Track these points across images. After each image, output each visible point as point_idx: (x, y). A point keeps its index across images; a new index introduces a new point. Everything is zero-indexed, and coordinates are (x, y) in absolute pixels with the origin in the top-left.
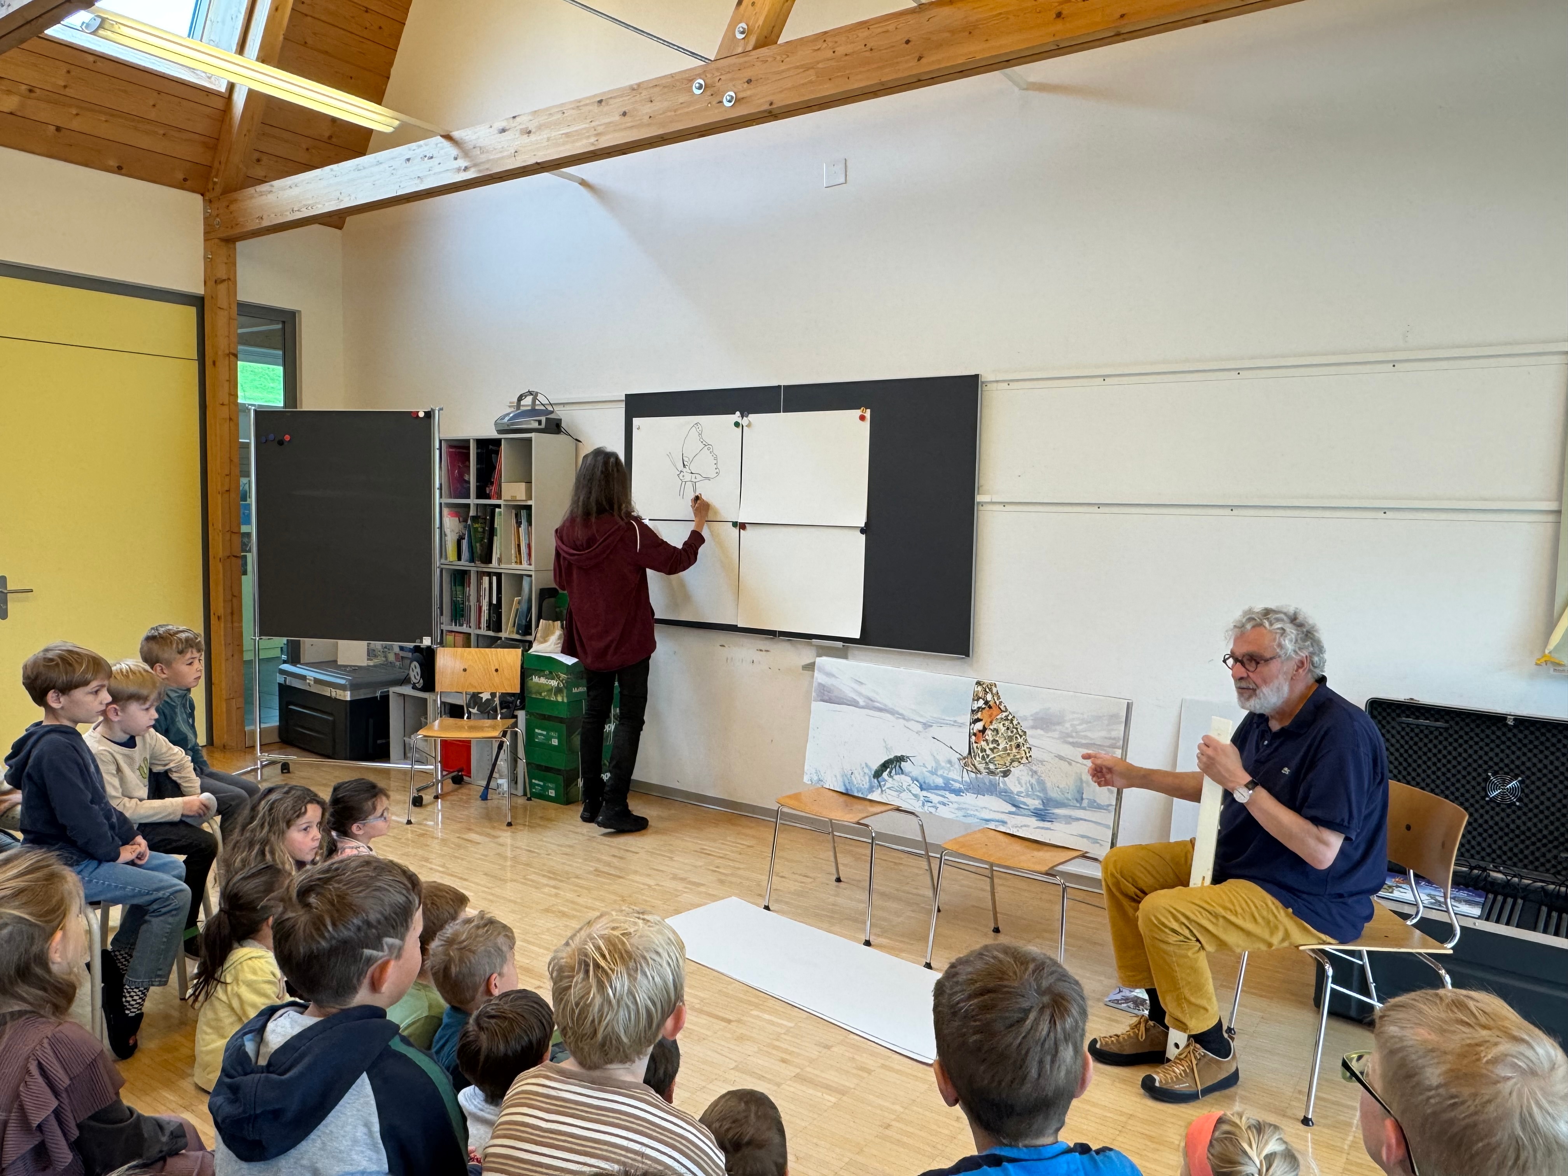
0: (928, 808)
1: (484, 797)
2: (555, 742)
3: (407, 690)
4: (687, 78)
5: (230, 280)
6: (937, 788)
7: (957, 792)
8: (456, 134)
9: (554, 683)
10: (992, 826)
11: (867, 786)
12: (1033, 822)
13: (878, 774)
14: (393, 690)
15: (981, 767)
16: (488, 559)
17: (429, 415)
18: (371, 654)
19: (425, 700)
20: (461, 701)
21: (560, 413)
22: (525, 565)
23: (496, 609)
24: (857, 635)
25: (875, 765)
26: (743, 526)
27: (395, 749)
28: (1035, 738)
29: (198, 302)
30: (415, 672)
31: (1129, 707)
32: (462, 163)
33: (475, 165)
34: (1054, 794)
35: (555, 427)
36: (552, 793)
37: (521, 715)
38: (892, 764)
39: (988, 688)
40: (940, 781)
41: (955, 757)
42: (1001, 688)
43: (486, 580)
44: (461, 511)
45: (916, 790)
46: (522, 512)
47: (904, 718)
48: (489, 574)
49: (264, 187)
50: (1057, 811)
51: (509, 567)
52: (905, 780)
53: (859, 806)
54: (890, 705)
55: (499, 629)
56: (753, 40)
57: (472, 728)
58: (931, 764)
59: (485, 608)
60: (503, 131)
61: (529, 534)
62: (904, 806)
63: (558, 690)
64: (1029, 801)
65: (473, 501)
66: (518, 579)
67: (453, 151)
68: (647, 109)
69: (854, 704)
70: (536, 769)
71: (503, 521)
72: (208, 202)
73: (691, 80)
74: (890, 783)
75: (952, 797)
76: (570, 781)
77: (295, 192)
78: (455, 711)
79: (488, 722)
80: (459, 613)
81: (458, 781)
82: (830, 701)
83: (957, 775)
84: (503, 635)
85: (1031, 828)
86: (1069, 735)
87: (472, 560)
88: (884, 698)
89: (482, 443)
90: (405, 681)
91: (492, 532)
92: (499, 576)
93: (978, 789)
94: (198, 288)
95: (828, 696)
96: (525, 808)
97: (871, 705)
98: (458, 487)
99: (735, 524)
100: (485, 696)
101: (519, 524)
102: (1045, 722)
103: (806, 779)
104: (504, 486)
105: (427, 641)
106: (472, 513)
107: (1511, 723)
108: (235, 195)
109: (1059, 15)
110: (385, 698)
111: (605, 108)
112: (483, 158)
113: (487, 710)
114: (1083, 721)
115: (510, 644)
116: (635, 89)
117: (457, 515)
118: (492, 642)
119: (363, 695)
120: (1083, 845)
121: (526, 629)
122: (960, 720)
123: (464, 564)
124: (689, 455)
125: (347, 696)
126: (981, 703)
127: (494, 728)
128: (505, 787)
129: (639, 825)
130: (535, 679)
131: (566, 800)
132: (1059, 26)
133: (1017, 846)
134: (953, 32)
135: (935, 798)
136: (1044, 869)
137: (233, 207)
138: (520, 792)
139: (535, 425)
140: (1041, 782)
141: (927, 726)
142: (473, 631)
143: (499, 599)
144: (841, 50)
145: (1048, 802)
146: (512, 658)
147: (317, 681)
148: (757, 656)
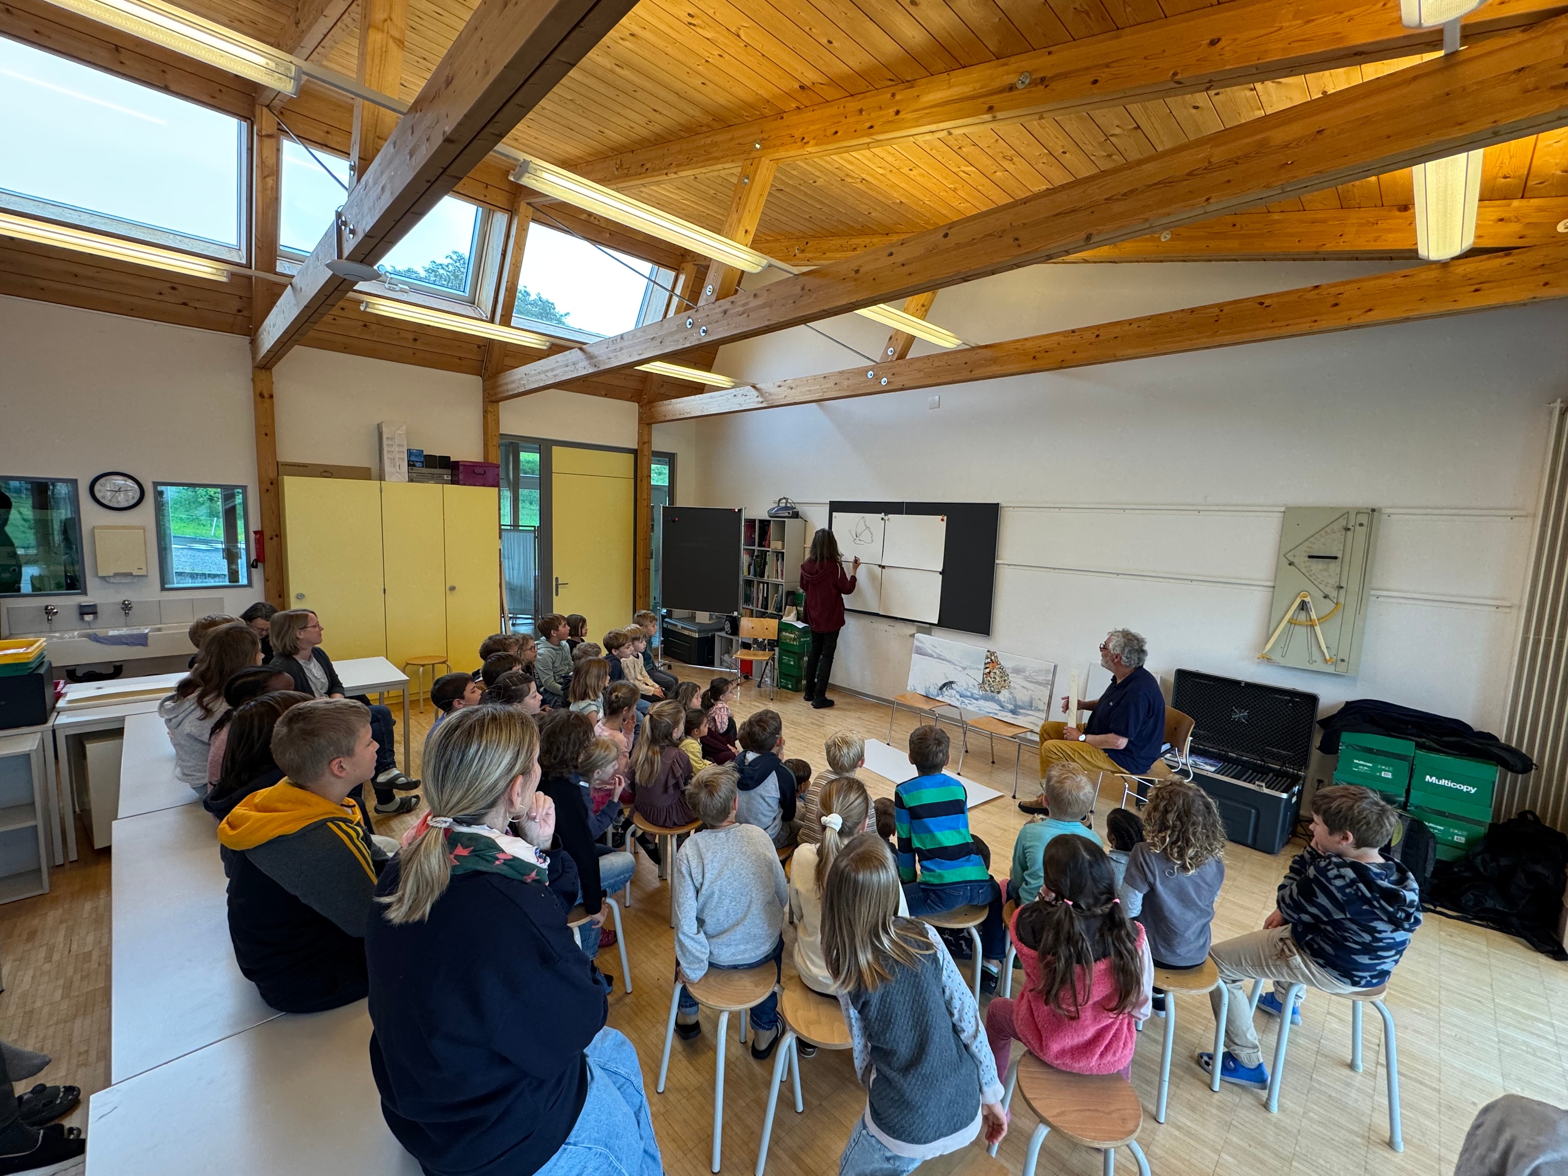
0: (963, 706)
1: (759, 686)
2: (792, 663)
3: (723, 634)
4: (865, 370)
5: (649, 442)
6: (967, 697)
7: (976, 699)
8: (758, 386)
9: (793, 636)
10: (991, 715)
11: (936, 693)
12: (1010, 715)
13: (941, 689)
14: (717, 633)
15: (988, 689)
16: (762, 576)
17: (740, 510)
18: (711, 618)
19: (732, 640)
20: (751, 642)
21: (799, 508)
22: (780, 580)
23: (766, 599)
24: (936, 622)
25: (940, 685)
26: (883, 567)
27: (717, 661)
28: (1012, 677)
29: (634, 452)
30: (727, 626)
31: (1055, 667)
32: (760, 399)
33: (766, 401)
34: (1020, 703)
35: (796, 515)
36: (790, 686)
37: (777, 649)
38: (948, 684)
39: (992, 654)
40: (969, 694)
41: (976, 684)
42: (998, 654)
43: (761, 585)
44: (751, 553)
45: (958, 697)
46: (780, 555)
47: (954, 664)
48: (763, 583)
49: (668, 402)
50: (1021, 711)
51: (773, 580)
52: (954, 692)
53: (932, 702)
54: (948, 658)
55: (766, 608)
56: (896, 356)
57: (755, 655)
58: (965, 686)
59: (761, 598)
60: (780, 386)
61: (783, 565)
62: (952, 704)
63: (795, 639)
64: (1008, 705)
65: (756, 548)
66: (777, 586)
67: (756, 393)
68: (846, 383)
69: (931, 656)
70: (783, 675)
71: (770, 558)
72: (641, 406)
73: (868, 372)
74: (946, 693)
75: (974, 701)
76: (798, 681)
77: (681, 405)
78: (746, 646)
79: (761, 652)
80: (748, 599)
81: (746, 678)
82: (921, 654)
83: (976, 691)
84: (769, 611)
85: (1009, 718)
86: (1027, 677)
87: (755, 576)
88: (945, 654)
89: (762, 522)
90: (722, 629)
91: (765, 563)
92: (768, 584)
93: (985, 698)
94: (635, 446)
95: (920, 652)
96: (777, 692)
97: (939, 658)
98: (750, 541)
99: (880, 566)
100: (760, 640)
101: (778, 560)
102: (1017, 671)
103: (908, 688)
104: (772, 542)
105: (736, 614)
106: (756, 554)
107: (1243, 685)
108: (654, 404)
109: (1034, 358)
110: (713, 637)
111: (826, 380)
112: (771, 397)
113: (761, 646)
114: (1034, 672)
115: (772, 616)
116: (841, 373)
117: (748, 554)
118: (763, 615)
119: (703, 635)
120: (1031, 727)
121: (780, 609)
122: (979, 667)
123: (751, 577)
124: (859, 532)
125: (696, 635)
126: (989, 660)
127: (764, 655)
128: (769, 682)
129: (829, 704)
130: (784, 633)
131: (796, 689)
132: (1034, 362)
133: (1001, 725)
134: (986, 360)
135: (967, 702)
136: (1011, 735)
137: (653, 410)
138: (775, 685)
139: (787, 515)
140: (1015, 698)
141: (964, 668)
142: (755, 609)
143: (767, 595)
144: (936, 364)
145: (1017, 706)
146: (774, 623)
147: (682, 628)
148: (889, 628)
